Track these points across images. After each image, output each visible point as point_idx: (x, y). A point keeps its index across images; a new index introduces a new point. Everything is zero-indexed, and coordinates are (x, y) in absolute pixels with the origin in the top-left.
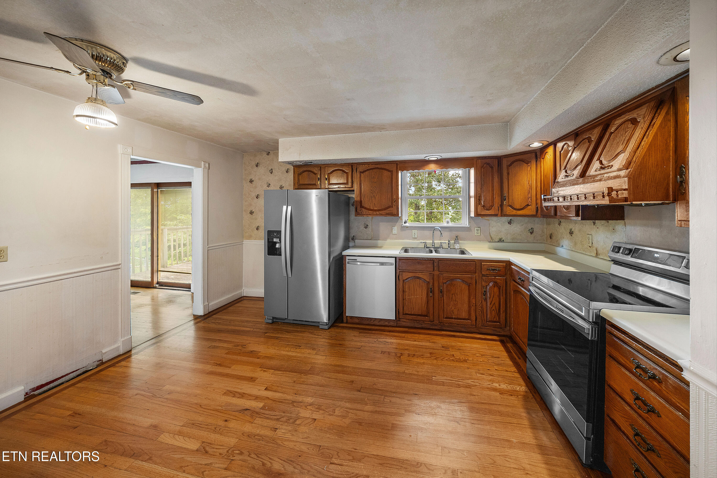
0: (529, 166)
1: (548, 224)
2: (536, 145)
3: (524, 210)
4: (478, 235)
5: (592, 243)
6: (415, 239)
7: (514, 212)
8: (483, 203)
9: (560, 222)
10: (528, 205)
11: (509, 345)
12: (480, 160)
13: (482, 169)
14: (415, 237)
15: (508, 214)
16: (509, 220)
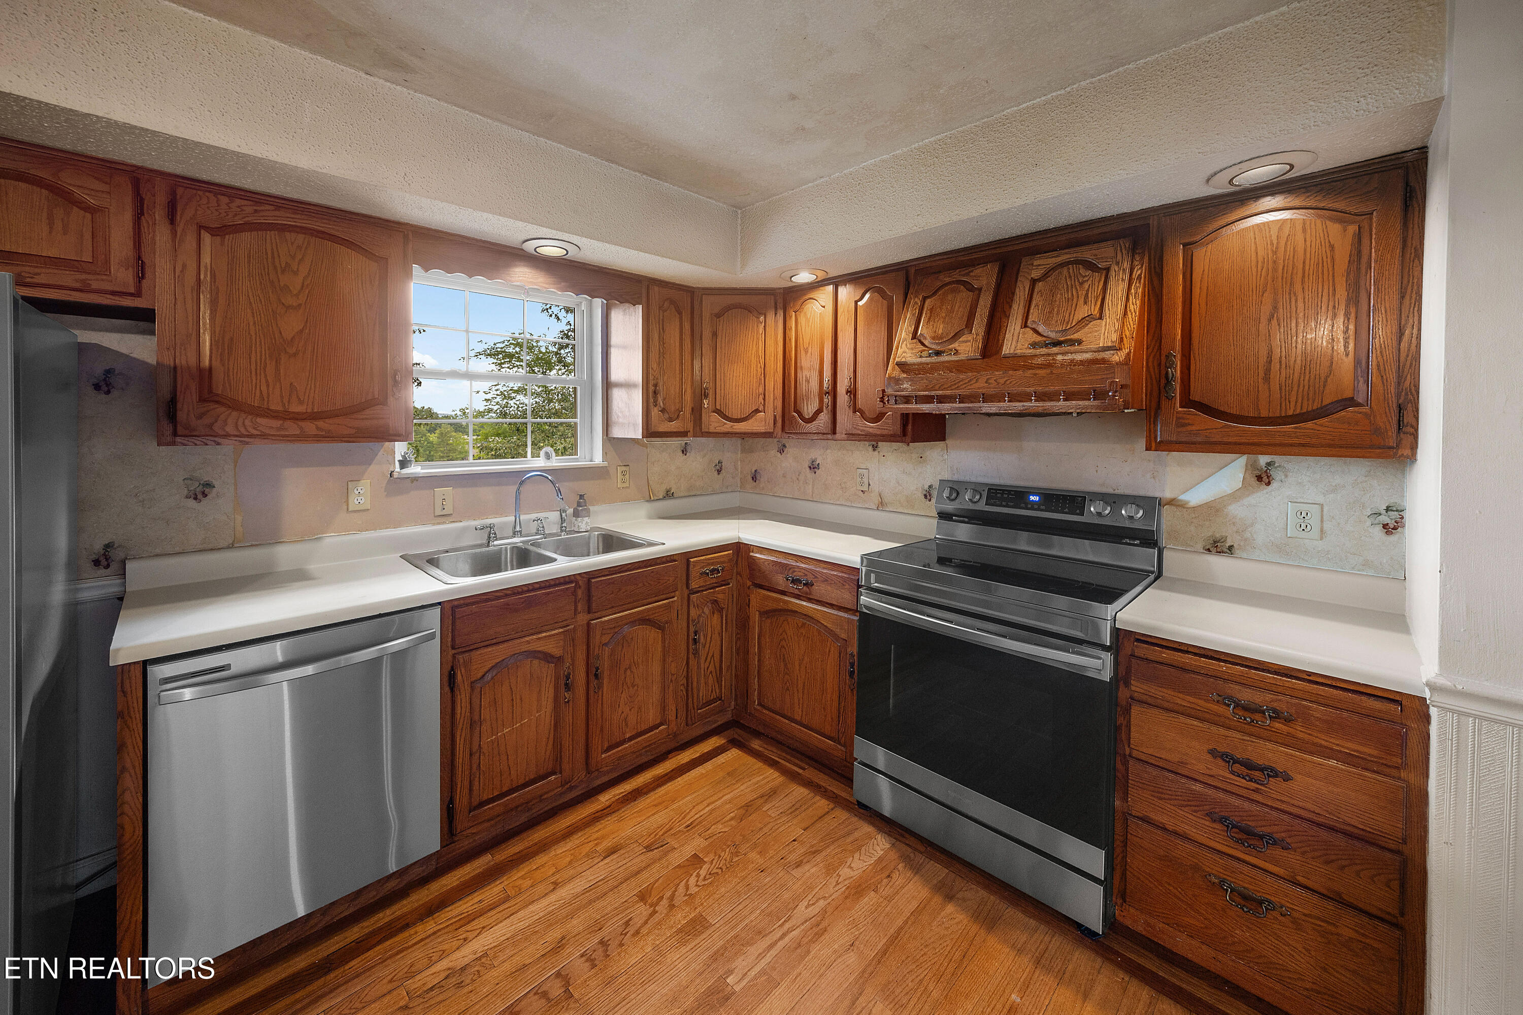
0: (761, 323)
1: (751, 450)
2: (804, 277)
3: (750, 421)
4: (624, 485)
5: (869, 485)
6: (443, 519)
7: (728, 426)
8: (662, 404)
9: (784, 446)
10: (757, 411)
11: (756, 744)
12: (656, 288)
13: (661, 311)
14: (444, 512)
15: (712, 430)
16: (683, 444)
